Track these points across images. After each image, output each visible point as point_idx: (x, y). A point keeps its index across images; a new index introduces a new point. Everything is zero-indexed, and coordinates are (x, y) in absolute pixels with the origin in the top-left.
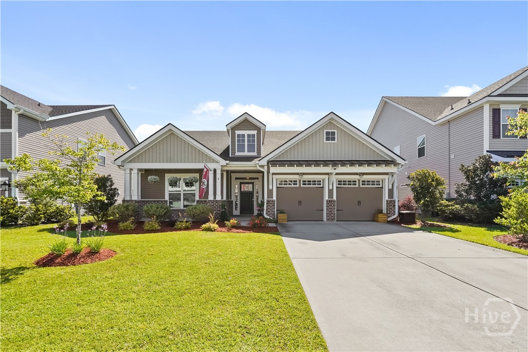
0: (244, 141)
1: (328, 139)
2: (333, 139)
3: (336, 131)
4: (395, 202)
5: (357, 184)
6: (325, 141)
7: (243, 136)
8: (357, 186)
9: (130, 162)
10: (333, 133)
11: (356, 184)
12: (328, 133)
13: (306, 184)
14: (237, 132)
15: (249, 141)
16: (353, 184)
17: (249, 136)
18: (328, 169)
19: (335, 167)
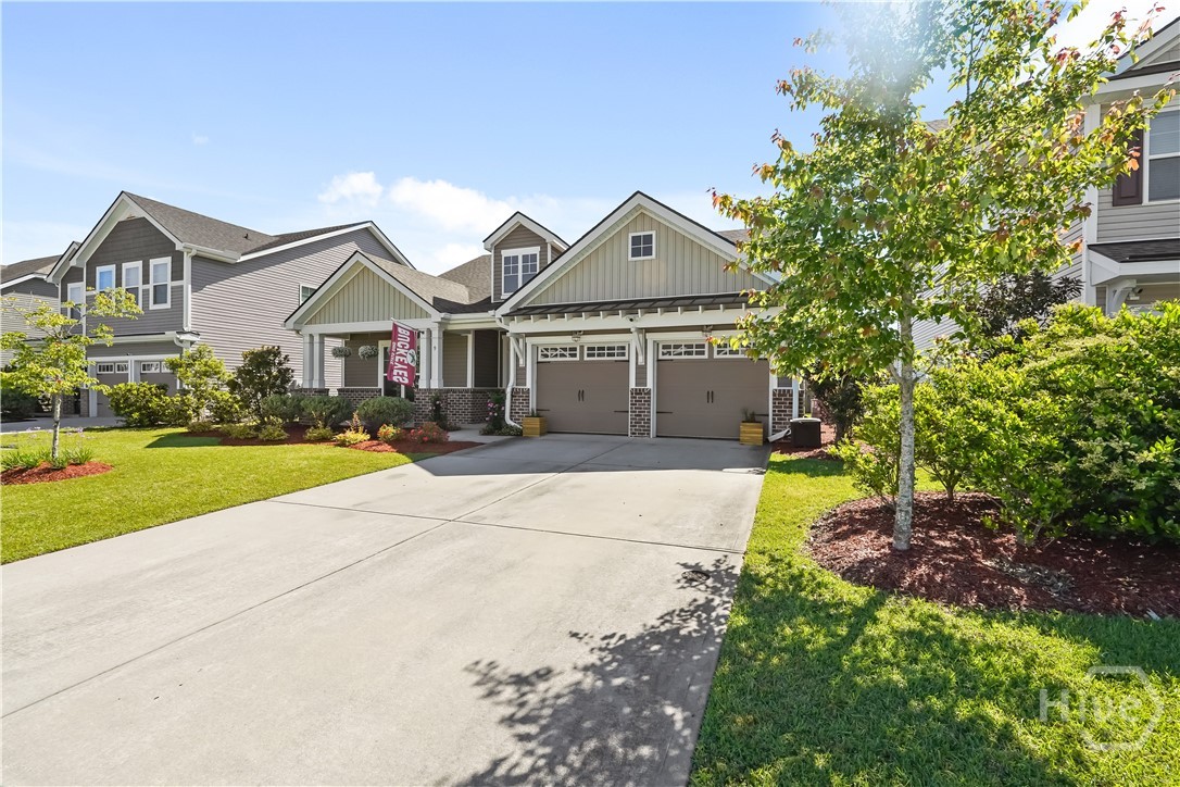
0: (515, 269)
1: (636, 253)
2: (648, 252)
3: (653, 233)
4: (791, 395)
5: (706, 353)
6: (630, 258)
7: (515, 258)
8: (706, 356)
9: (310, 322)
10: (648, 239)
11: (703, 353)
12: (636, 240)
13: (593, 355)
14: (505, 253)
15: (525, 269)
16: (697, 353)
17: (525, 258)
18: (620, 321)
19: (632, 317)
